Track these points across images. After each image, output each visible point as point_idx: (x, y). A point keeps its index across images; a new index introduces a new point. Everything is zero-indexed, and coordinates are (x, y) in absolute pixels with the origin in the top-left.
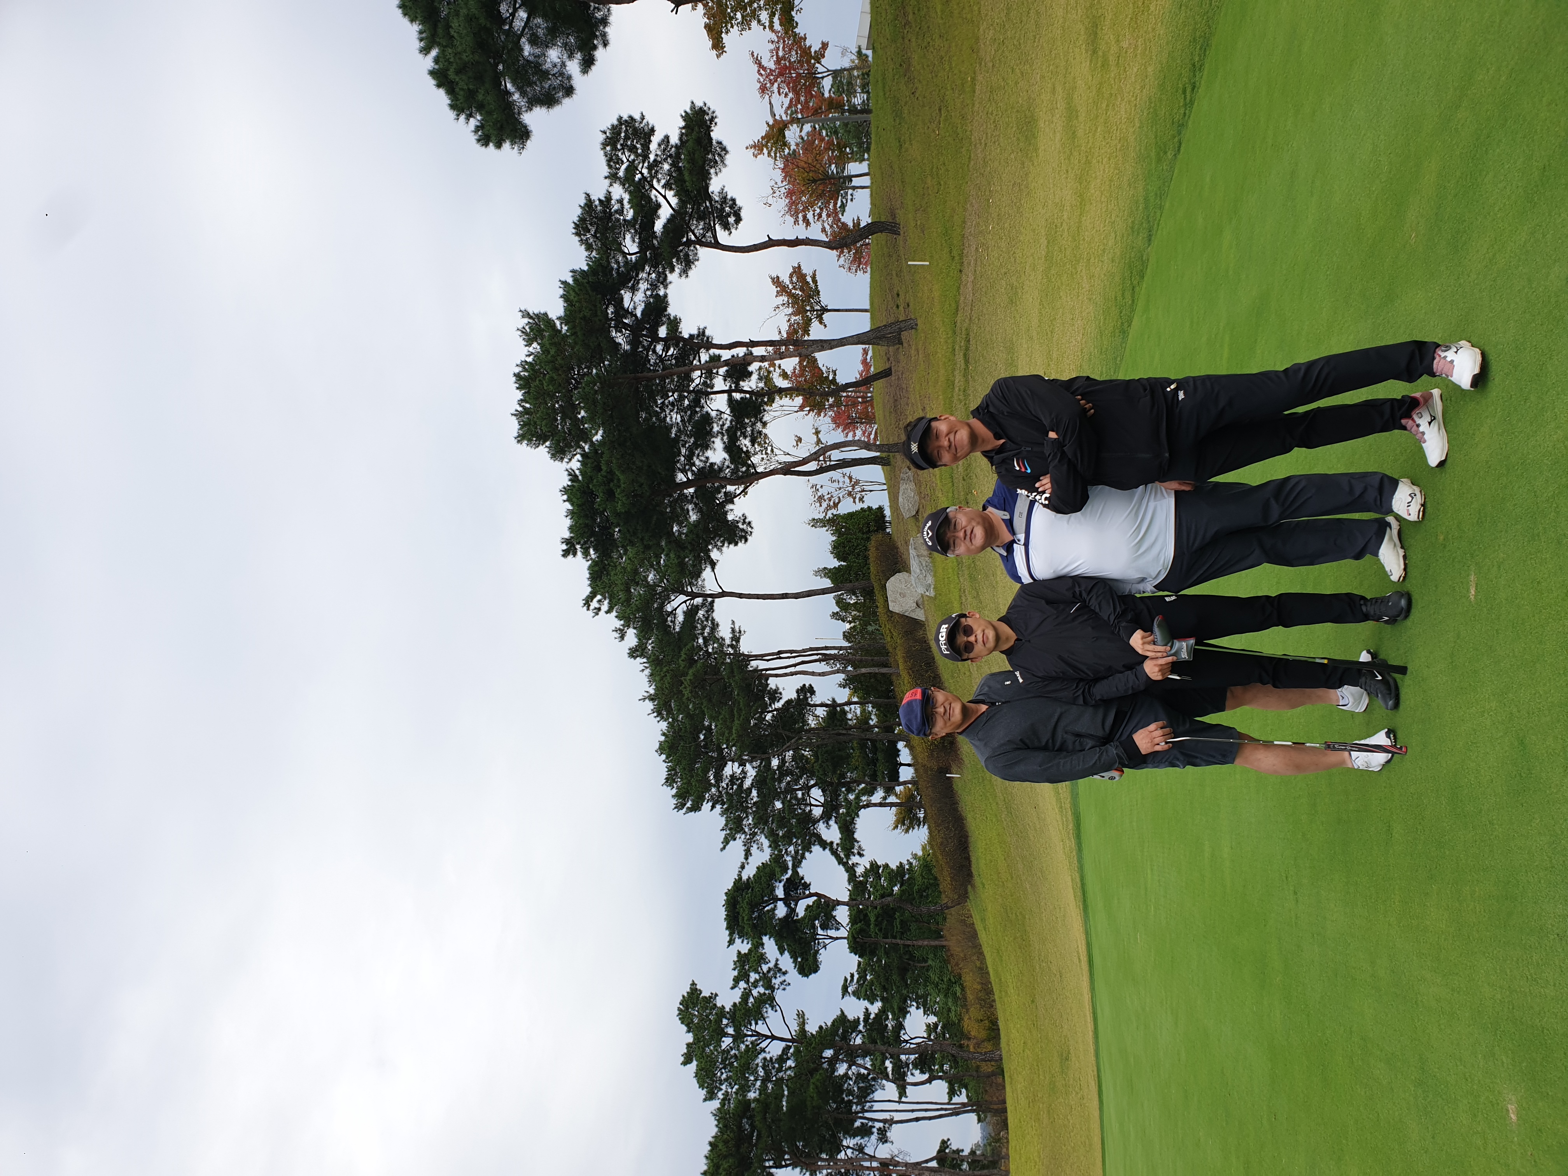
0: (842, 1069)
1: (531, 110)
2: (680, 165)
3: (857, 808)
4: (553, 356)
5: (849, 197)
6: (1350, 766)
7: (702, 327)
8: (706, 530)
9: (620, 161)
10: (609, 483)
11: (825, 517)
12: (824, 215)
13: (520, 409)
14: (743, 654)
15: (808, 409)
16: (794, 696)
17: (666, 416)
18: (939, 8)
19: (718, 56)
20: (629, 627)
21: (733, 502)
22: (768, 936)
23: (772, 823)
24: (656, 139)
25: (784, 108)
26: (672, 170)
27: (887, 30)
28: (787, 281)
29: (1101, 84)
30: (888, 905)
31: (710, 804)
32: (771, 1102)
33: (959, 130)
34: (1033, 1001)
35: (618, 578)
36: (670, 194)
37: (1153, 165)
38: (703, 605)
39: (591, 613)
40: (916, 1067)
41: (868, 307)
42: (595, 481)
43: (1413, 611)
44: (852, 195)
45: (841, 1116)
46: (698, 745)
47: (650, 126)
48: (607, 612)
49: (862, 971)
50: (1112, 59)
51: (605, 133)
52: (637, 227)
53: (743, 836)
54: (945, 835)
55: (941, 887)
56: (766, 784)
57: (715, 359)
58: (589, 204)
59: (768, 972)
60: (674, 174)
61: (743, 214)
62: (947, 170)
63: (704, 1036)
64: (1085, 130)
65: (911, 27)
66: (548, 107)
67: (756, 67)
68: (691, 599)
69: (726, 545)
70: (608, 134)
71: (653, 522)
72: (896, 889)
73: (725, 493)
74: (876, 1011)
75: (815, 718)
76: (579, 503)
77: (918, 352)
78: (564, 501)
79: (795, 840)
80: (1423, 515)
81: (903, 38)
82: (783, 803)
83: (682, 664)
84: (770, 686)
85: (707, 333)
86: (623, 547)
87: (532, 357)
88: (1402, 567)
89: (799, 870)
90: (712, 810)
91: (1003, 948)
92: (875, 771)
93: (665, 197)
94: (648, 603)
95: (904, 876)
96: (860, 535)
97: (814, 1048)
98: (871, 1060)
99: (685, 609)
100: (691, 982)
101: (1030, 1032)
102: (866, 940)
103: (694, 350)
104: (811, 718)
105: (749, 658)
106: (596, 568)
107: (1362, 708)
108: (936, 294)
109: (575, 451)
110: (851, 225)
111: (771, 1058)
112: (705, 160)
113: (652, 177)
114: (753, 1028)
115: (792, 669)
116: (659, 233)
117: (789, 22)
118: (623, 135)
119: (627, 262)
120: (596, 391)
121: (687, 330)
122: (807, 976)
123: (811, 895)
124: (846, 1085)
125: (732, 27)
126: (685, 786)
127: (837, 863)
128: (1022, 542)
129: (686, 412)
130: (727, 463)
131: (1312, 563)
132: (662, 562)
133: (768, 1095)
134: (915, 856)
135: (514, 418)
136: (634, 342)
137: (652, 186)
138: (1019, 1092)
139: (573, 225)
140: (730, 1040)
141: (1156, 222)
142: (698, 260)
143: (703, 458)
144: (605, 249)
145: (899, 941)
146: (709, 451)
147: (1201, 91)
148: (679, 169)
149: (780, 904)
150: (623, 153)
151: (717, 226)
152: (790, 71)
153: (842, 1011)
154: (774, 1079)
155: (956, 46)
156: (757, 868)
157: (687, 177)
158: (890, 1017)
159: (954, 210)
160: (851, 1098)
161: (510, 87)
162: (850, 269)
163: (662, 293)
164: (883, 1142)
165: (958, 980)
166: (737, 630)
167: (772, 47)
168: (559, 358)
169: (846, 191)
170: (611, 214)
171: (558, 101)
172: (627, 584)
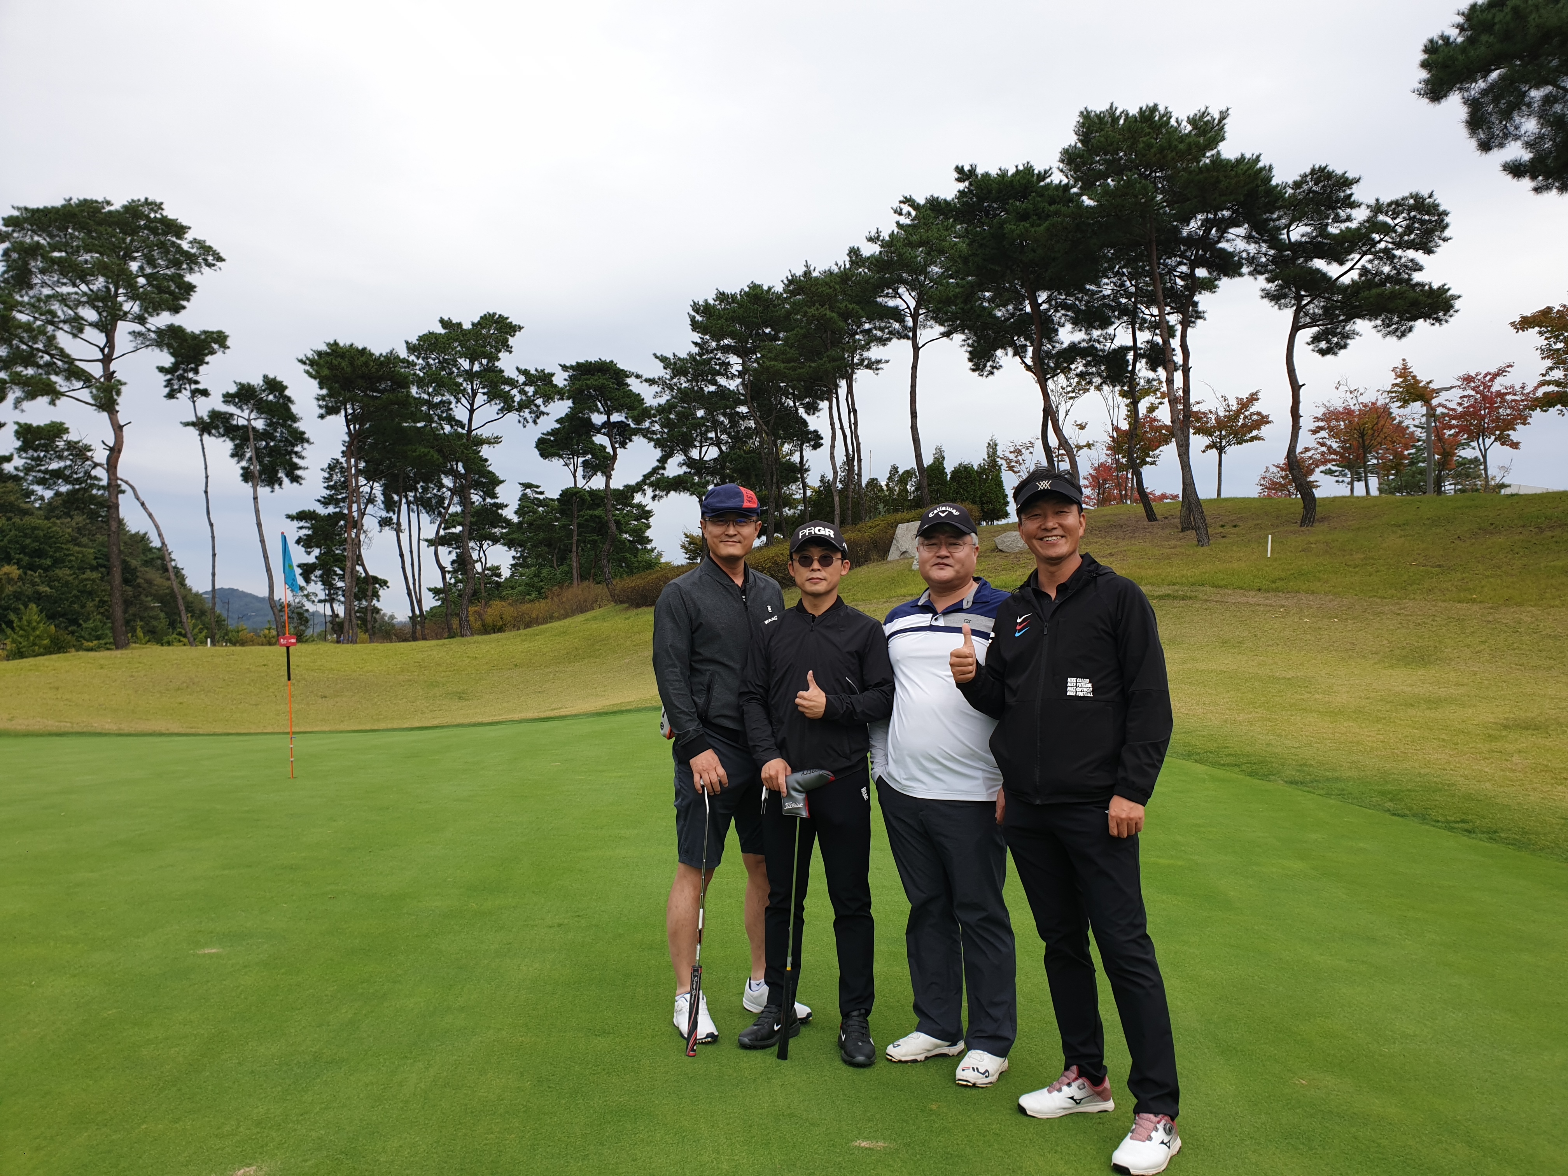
0: (448, 482)
1: (1465, 103)
2: (1388, 285)
4: (1176, 147)
5: (1341, 479)
6: (678, 992)
7: (1206, 315)
8: (985, 327)
9: (1395, 217)
10: (1036, 214)
11: (998, 457)
12: (1324, 449)
13: (1118, 113)
14: (853, 372)
15: (1115, 436)
16: (811, 428)
17: (1109, 278)
18: (1559, 563)
19: (1513, 324)
20: (882, 246)
21: (1015, 355)
22: (571, 405)
23: (682, 407)
24: (1419, 256)
25: (1445, 403)
26: (1383, 276)
27: (1533, 509)
28: (1253, 409)
29: (1469, 733)
30: (610, 528)
31: (699, 341)
32: (409, 410)
33: (1416, 587)
34: (516, 665)
35: (934, 232)
36: (1354, 275)
37: (1376, 787)
38: (905, 327)
39: (896, 205)
41: (1223, 496)
42: (1039, 199)
43: (851, 1069)
44: (1343, 481)
45: (401, 480)
46: (759, 327)
47: (1435, 249)
48: (898, 223)
49: (545, 503)
50: (1498, 745)
51: (1430, 197)
52: (1319, 239)
53: (668, 377)
55: (628, 578)
56: (721, 400)
57: (1170, 332)
58: (1346, 182)
59: (536, 405)
60: (1377, 278)
61: (1329, 357)
62: (1370, 575)
63: (469, 340)
64: (1415, 717)
65: (1536, 534)
66: (1467, 122)
67: (1494, 370)
68: (911, 313)
69: (969, 349)
70: (1428, 200)
71: (993, 267)
72: (626, 536)
73: (1025, 345)
74: (508, 517)
75: (790, 452)
76: (1015, 183)
77: (1173, 548)
78: (1017, 167)
79: (666, 430)
80: (963, 1085)
81: (1523, 526)
82: (702, 418)
83: (842, 306)
84: (821, 403)
85: (1199, 321)
87: (1176, 124)
88: (903, 1059)
89: (638, 436)
90: (693, 342)
91: (567, 637)
93: (1352, 268)
94: (907, 267)
95: (639, 544)
96: (979, 494)
97: (463, 452)
98: (460, 512)
99: (901, 308)
100: (522, 325)
101: (487, 663)
102: (575, 506)
103: (1181, 306)
104: (789, 447)
105: (850, 378)
106: (944, 207)
107: (747, 1005)
108: (1235, 565)
109: (1072, 176)
110: (1311, 478)
111: (451, 409)
112: (1391, 312)
113: (1375, 254)
114: (480, 390)
116: (1310, 264)
117: (1547, 402)
118: (1427, 217)
119: (1279, 229)
120: (1137, 198)
121: (1203, 299)
122: (537, 447)
123: (614, 449)
124: (432, 486)
125: (1547, 339)
126: (716, 314)
127: (645, 473)
128: (934, 624)
129: (1112, 300)
130: (1057, 345)
131: (910, 955)
132: (951, 280)
133: (415, 407)
134: (660, 555)
135: (1108, 107)
136: (1191, 241)
137: (1365, 254)
138: (429, 653)
139: (1323, 165)
140: (467, 367)
141: (1312, 790)
142: (1280, 309)
143: (1063, 320)
144: (1296, 203)
145: (575, 538)
146: (1071, 326)
147: (1464, 840)
148: (1383, 283)
149: (604, 418)
150: (1405, 219)
151: (1316, 329)
152: (1488, 408)
153: (503, 482)
154: (431, 412)
155: (1512, 582)
156: (639, 394)
157: (1374, 291)
158: (504, 531)
159: (1326, 582)
160: (420, 491)
161: (1495, 75)
162: (1264, 478)
163: (1245, 270)
164: (379, 522)
165: (541, 595)
166: (879, 366)
167: (1518, 388)
168: (1174, 154)
169: (1349, 476)
170: (1334, 209)
171: (1474, 133)
172: (928, 243)
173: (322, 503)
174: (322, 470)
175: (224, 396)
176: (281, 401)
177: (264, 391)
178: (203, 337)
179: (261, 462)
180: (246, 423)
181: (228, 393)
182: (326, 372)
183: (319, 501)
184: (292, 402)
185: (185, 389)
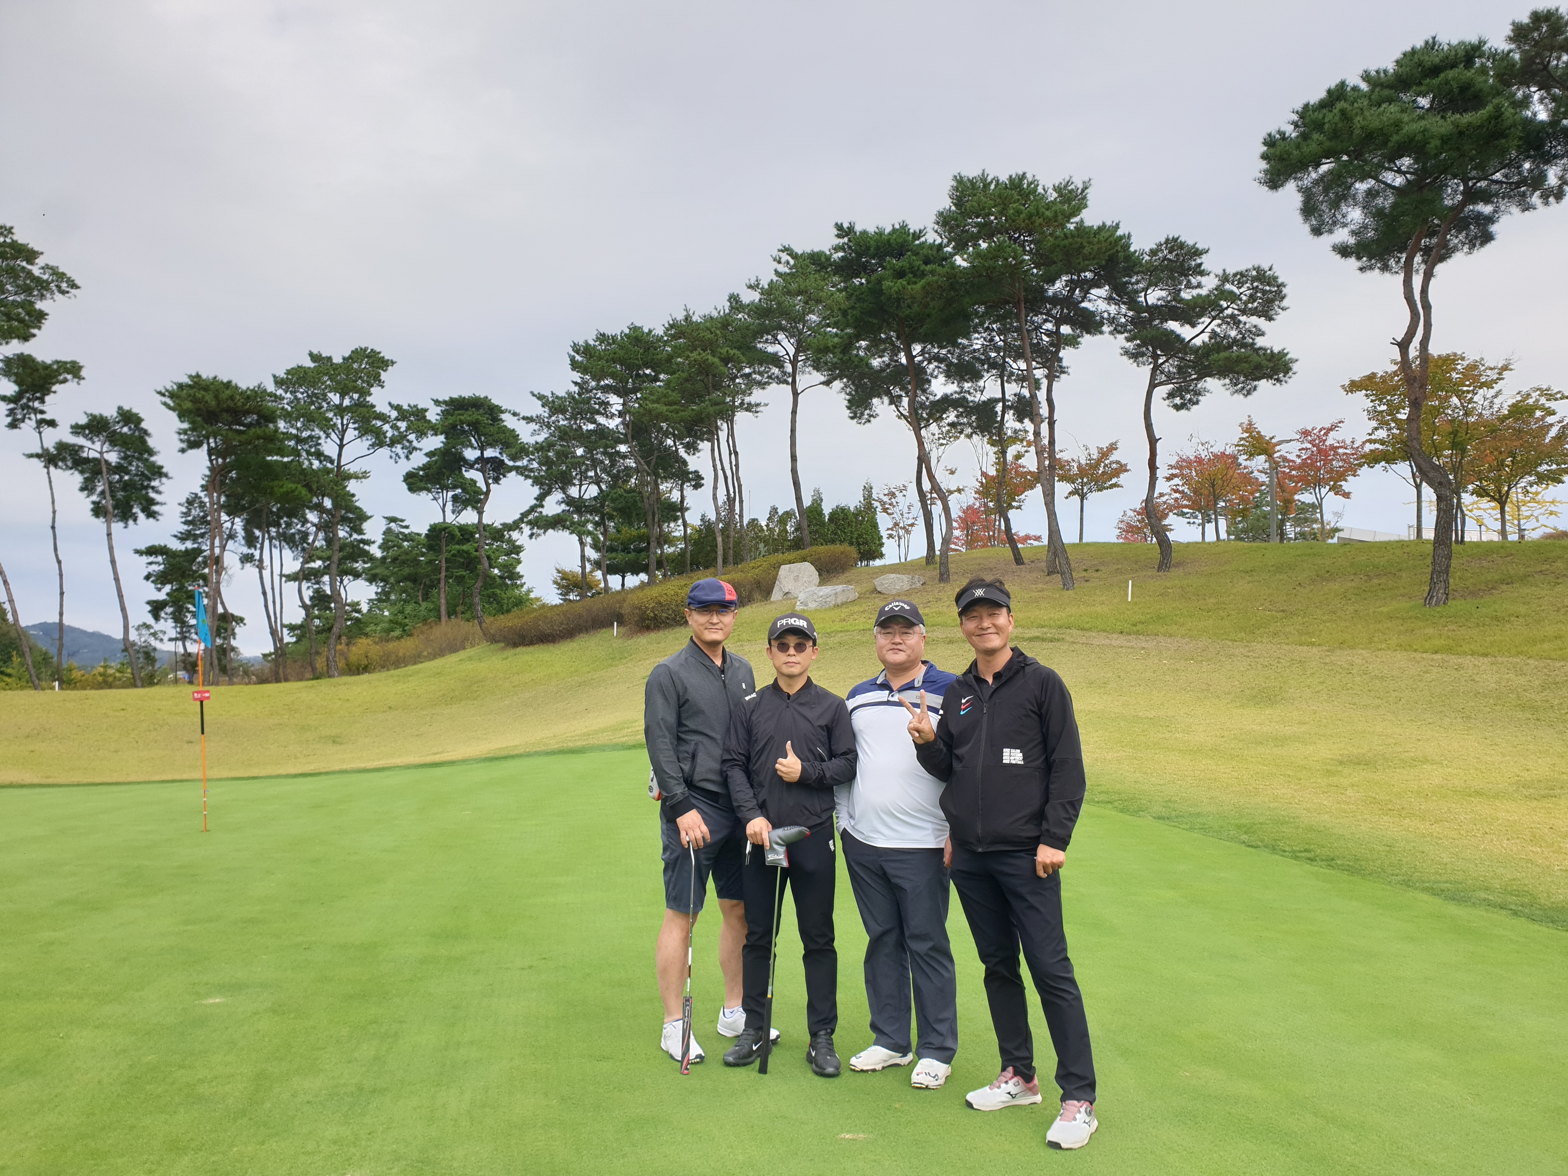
0: (312, 517)
1: (1299, 191)
2: (1235, 348)
3: (579, 532)
4: (1043, 213)
5: (1192, 521)
6: (666, 1021)
7: (1070, 370)
8: (862, 376)
9: (1240, 284)
10: (912, 273)
11: (874, 500)
12: (1178, 495)
13: (989, 179)
14: (734, 415)
15: (984, 481)
16: (691, 468)
17: (979, 333)
18: (1385, 609)
19: (1343, 386)
20: (762, 294)
21: (891, 403)
22: (444, 440)
23: (561, 445)
24: (1261, 322)
25: (1285, 455)
26: (1230, 340)
28: (1113, 458)
29: (1310, 769)
30: (480, 563)
31: (579, 380)
32: (275, 444)
33: (1262, 630)
34: (390, 708)
35: (812, 282)
36: (1205, 337)
37: (1233, 821)
38: (784, 373)
39: (775, 253)
40: (317, 591)
41: (1084, 541)
42: (914, 258)
43: (823, 1079)
44: (1194, 523)
45: (264, 516)
46: (639, 368)
47: (1275, 317)
48: (776, 271)
49: (412, 537)
50: (1334, 780)
51: (1270, 270)
52: (1174, 303)
53: (546, 415)
54: (555, 621)
55: (502, 616)
56: (601, 439)
57: (1036, 385)
58: (1196, 252)
59: (408, 441)
60: (1225, 342)
61: (1183, 412)
62: (1222, 619)
63: (340, 374)
64: (1265, 754)
65: (1366, 581)
66: (1301, 210)
67: (1328, 425)
68: (790, 360)
69: (848, 397)
70: (1269, 273)
71: (870, 320)
72: (496, 572)
73: (901, 396)
74: (371, 552)
75: (670, 490)
76: (892, 241)
77: (1040, 591)
78: (893, 226)
79: (544, 468)
80: (917, 1088)
81: (1355, 574)
82: (582, 456)
83: (724, 351)
84: (701, 443)
85: (1063, 376)
86: (845, 288)
87: (1042, 192)
88: (865, 1068)
89: (514, 473)
90: (573, 382)
91: (442, 678)
92: (616, 551)
93: (1203, 332)
94: (787, 314)
95: (510, 579)
96: (855, 536)
97: (332, 488)
98: (322, 547)
99: (780, 354)
100: (394, 360)
101: (360, 706)
102: (443, 541)
103: (1046, 362)
104: (669, 485)
105: (730, 420)
106: (823, 259)
107: (721, 1030)
108: (1099, 609)
109: (946, 237)
110: (1166, 522)
111: (320, 444)
112: (1239, 373)
113: (1223, 319)
114: (351, 425)
115: (719, 467)
116: (1166, 325)
117: (1373, 459)
118: (1268, 288)
119: (1137, 292)
120: (1006, 259)
121: (1067, 354)
122: (405, 480)
123: (488, 485)
124: (296, 521)
125: (1372, 401)
126: (597, 354)
127: (522, 511)
128: (891, 699)
129: (983, 354)
130: (931, 397)
132: (829, 329)
133: (282, 441)
134: (530, 591)
135: (980, 173)
136: (1055, 300)
137: (1214, 318)
139: (1176, 236)
140: (337, 402)
141: (1176, 824)
142: (1138, 366)
143: (936, 373)
144: (1152, 269)
145: (443, 574)
146: (944, 379)
147: (1307, 867)
148: (1230, 346)
149: (477, 453)
150: (1249, 289)
151: (1172, 386)
152: (1323, 460)
153: (371, 517)
154: (300, 448)
155: (1346, 627)
156: (514, 430)
157: (1223, 355)
158: (366, 566)
159: (1183, 625)
160: (283, 526)
161: (1324, 168)
162: (1122, 522)
163: (1106, 328)
164: (240, 559)
165: (407, 633)
166: (758, 409)
167: (1348, 442)
168: (1041, 220)
169: (1200, 517)
170: (1186, 276)
171: (1308, 220)
172: (806, 292)
173: (179, 538)
174: (180, 504)
175: (72, 427)
176: (137, 433)
177: (118, 422)
178: (55, 367)
179: (113, 497)
180: (98, 456)
181: (77, 424)
182: (188, 405)
183: (175, 536)
184: (148, 435)
185: (30, 419)
